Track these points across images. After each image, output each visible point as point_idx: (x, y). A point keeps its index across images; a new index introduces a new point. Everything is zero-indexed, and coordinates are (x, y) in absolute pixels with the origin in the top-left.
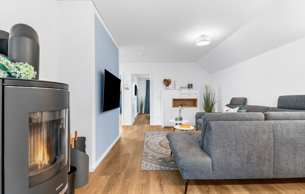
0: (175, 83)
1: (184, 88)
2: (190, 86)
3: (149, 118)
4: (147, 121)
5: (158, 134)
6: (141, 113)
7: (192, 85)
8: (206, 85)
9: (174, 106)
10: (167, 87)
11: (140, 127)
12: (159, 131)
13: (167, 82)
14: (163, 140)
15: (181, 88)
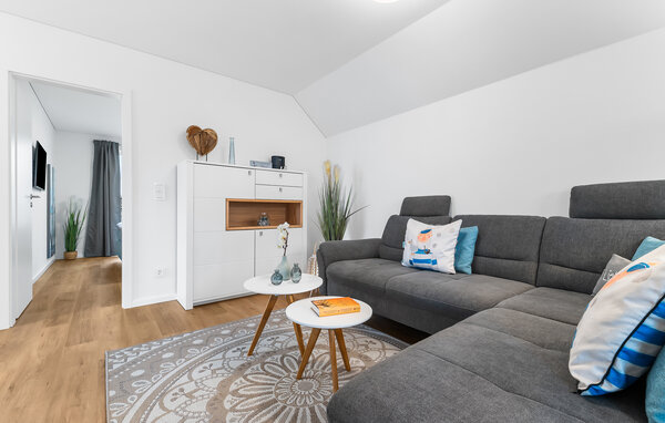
0: (232, 145)
1: (263, 164)
2: (278, 162)
3: (115, 274)
4: (101, 289)
5: (181, 352)
6: (67, 260)
7: (283, 158)
8: (328, 162)
9: (232, 224)
10: (202, 159)
11: (63, 328)
12: (180, 331)
13: (202, 141)
14: (224, 386)
15: (254, 163)
